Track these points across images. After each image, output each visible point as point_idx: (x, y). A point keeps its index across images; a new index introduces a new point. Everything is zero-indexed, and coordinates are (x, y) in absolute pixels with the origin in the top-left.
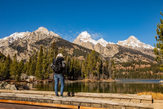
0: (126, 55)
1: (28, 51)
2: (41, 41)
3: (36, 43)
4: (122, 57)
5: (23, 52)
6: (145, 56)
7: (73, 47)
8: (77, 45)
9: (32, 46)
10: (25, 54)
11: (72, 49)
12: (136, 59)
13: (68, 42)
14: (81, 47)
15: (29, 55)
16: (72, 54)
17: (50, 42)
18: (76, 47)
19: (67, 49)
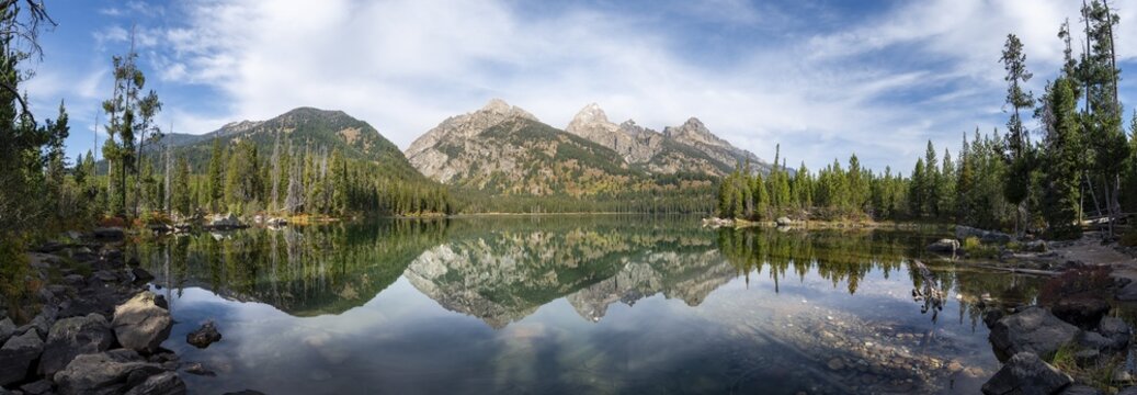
0: (675, 158)
1: (465, 153)
2: (492, 129)
3: (482, 134)
4: (667, 163)
5: (456, 157)
6: (713, 162)
7: (558, 140)
8: (566, 134)
9: (473, 141)
10: (461, 159)
11: (554, 144)
12: (694, 169)
13: (549, 127)
14: (576, 139)
15: (468, 162)
16: (552, 155)
17: (509, 129)
18: (564, 140)
19: (542, 145)
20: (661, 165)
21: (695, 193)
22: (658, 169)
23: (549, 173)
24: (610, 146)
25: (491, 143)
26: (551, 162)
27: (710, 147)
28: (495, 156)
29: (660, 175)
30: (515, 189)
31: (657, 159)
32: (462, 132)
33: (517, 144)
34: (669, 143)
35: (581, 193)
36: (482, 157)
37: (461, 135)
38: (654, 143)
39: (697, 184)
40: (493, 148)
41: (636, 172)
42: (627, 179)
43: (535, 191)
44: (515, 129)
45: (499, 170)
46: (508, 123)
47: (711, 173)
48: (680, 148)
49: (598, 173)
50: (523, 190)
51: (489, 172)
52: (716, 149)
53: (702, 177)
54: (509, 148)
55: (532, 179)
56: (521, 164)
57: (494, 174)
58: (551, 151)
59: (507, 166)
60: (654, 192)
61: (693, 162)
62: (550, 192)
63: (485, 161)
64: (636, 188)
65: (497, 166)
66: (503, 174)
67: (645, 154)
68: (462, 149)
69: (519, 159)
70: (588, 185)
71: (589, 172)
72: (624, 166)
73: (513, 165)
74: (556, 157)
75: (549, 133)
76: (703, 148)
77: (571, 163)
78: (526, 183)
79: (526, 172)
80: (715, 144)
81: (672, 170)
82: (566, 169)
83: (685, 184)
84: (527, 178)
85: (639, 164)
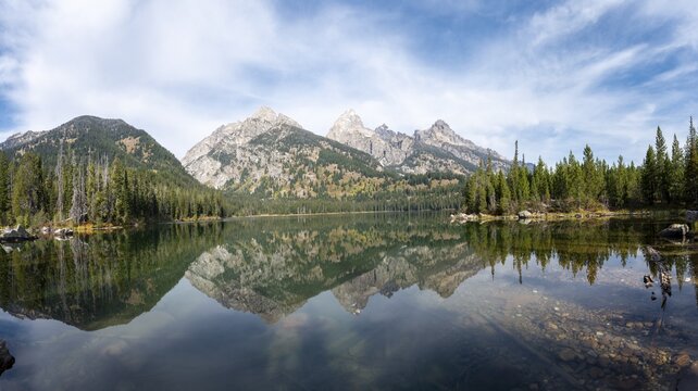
0: (425, 160)
1: (236, 160)
2: (261, 136)
3: (252, 142)
4: (418, 164)
5: (229, 164)
6: (459, 162)
7: (320, 146)
8: (328, 140)
9: (244, 149)
10: (233, 166)
11: (317, 150)
12: (442, 169)
13: (311, 134)
14: (336, 144)
15: (239, 168)
16: (314, 160)
17: (276, 137)
18: (326, 146)
19: (306, 151)
20: (412, 166)
21: (444, 191)
22: (411, 171)
23: (312, 177)
24: (366, 150)
25: (260, 150)
26: (314, 167)
27: (456, 147)
28: (263, 162)
29: (412, 176)
30: (282, 192)
31: (409, 161)
32: (234, 139)
33: (283, 151)
34: (419, 147)
35: (341, 194)
36: (252, 163)
37: (232, 143)
38: (406, 146)
39: (445, 182)
40: (262, 154)
41: (390, 175)
42: (382, 180)
43: (300, 194)
44: (281, 136)
45: (268, 175)
46: (274, 131)
47: (457, 172)
48: (429, 150)
49: (356, 176)
50: (290, 193)
51: (258, 178)
52: (461, 150)
53: (449, 176)
54: (276, 154)
55: (298, 183)
56: (287, 170)
57: (263, 179)
58: (314, 157)
59: (275, 171)
60: (407, 192)
61: (441, 163)
62: (314, 194)
63: (255, 168)
64: (391, 188)
65: (266, 172)
66: (271, 179)
67: (397, 157)
68: (233, 156)
69: (286, 165)
70: (347, 187)
71: (349, 175)
72: (379, 169)
73: (280, 171)
74: (319, 162)
75: (311, 140)
76: (450, 149)
77: (332, 168)
78: (292, 187)
79: (292, 177)
80: (461, 144)
81: (422, 170)
82: (327, 173)
83: (435, 183)
84: (293, 182)
85: (393, 166)
